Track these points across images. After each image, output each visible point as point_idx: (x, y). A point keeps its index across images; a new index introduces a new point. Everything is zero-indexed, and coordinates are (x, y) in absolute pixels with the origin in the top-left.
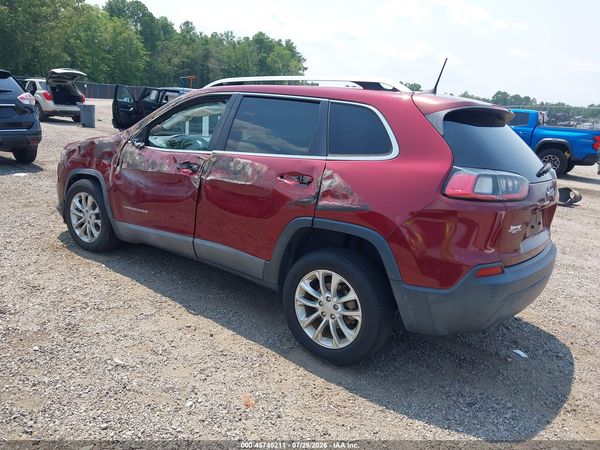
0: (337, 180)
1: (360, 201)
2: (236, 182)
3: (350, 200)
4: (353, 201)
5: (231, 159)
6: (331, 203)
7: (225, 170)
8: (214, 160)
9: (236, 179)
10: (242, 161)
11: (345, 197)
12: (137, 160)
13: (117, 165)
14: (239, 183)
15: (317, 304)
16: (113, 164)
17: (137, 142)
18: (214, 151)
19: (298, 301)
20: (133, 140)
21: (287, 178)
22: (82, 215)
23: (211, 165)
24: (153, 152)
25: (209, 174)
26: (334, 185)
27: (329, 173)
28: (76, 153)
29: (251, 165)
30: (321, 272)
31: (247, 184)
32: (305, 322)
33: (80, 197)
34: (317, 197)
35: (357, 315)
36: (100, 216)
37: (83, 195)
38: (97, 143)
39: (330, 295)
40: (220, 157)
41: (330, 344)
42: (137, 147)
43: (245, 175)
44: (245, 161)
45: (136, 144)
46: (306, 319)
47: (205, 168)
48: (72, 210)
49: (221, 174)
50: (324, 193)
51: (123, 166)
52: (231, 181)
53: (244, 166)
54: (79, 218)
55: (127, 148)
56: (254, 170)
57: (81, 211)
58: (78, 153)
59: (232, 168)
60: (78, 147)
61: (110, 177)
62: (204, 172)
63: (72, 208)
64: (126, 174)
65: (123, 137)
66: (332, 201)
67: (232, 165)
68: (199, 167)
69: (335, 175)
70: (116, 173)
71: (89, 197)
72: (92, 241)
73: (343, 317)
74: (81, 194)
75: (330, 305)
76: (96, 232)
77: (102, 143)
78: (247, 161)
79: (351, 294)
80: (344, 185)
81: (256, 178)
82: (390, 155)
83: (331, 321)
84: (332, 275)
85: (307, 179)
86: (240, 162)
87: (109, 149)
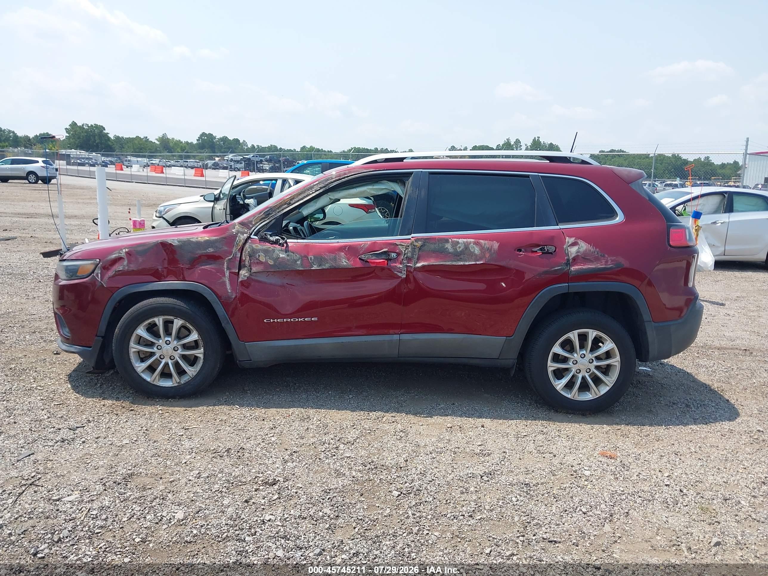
0: (583, 246)
1: (612, 261)
2: (462, 263)
3: (603, 261)
4: (606, 262)
5: (446, 240)
6: (584, 267)
7: (441, 253)
8: (419, 244)
9: (461, 260)
10: (461, 241)
11: (597, 259)
12: (282, 258)
13: (239, 270)
14: (467, 263)
15: (571, 363)
16: (228, 268)
17: (271, 236)
18: (413, 235)
19: (552, 366)
20: (262, 233)
21: (526, 251)
22: (155, 350)
23: (417, 250)
24: (307, 246)
25: (418, 260)
26: (581, 250)
27: (572, 240)
28: (125, 263)
29: (475, 243)
30: (576, 332)
31: (478, 263)
32: (560, 385)
33: (149, 324)
34: (568, 263)
35: (616, 361)
36: (201, 343)
37: (159, 321)
38: (176, 243)
39: (584, 352)
40: (426, 240)
41: (588, 396)
42: (276, 242)
43: (472, 255)
44: (465, 240)
45: (271, 239)
46: (560, 381)
47: (409, 255)
48: (134, 347)
49: (437, 258)
50: (574, 259)
51: (254, 269)
52: (454, 263)
53: (467, 246)
54: (142, 356)
55: (254, 246)
56: (482, 248)
57: (151, 344)
58: (129, 262)
59: (451, 250)
60: (127, 253)
61: (228, 287)
62: (409, 259)
63: (132, 344)
64: (263, 278)
65: (238, 232)
66: (584, 265)
67: (448, 246)
68: (399, 254)
69: (579, 241)
70: (240, 280)
71: (175, 321)
72: (182, 382)
73: (597, 368)
74: (156, 320)
75: (586, 360)
76: (191, 368)
77: (189, 242)
78: (469, 240)
79: (608, 345)
80: (592, 249)
81: (487, 255)
82: (618, 219)
83: (587, 375)
84: (588, 333)
85: (552, 249)
86: (458, 243)
87: (211, 250)
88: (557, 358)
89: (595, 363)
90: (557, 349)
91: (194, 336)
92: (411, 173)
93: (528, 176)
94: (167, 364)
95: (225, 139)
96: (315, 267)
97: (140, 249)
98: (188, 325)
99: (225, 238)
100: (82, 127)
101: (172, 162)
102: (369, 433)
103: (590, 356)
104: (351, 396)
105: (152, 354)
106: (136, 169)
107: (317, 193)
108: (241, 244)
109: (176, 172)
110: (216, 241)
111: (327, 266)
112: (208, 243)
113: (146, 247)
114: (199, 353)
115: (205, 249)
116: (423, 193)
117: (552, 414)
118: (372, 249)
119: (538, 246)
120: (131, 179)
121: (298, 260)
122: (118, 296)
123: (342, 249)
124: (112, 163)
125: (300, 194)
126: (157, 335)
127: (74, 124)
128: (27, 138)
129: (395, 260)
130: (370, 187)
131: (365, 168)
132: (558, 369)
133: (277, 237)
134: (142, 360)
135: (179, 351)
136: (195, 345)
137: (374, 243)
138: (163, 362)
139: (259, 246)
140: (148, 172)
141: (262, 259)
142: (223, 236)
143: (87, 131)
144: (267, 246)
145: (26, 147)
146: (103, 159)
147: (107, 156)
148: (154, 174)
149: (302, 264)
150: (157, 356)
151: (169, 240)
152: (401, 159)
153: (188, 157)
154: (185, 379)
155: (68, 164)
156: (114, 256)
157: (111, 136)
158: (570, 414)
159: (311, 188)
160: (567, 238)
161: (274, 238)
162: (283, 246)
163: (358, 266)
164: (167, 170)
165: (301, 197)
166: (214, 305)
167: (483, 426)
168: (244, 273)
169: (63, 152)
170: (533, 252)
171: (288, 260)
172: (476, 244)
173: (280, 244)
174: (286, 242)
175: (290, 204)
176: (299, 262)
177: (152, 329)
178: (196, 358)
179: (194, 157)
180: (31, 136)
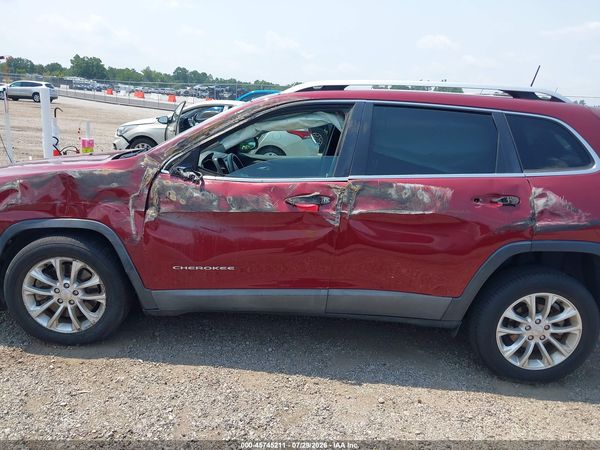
0: (553, 198)
1: (587, 217)
2: (407, 212)
3: (576, 218)
4: (580, 218)
5: (390, 185)
6: (551, 223)
7: (383, 199)
8: (357, 188)
9: (406, 208)
10: (407, 186)
11: (568, 215)
12: (197, 198)
13: (146, 208)
14: (413, 213)
15: (523, 329)
16: (133, 207)
17: (184, 171)
18: (350, 177)
19: (501, 331)
20: (174, 168)
21: (484, 201)
22: (52, 293)
23: (354, 195)
24: (226, 184)
25: (355, 206)
26: (551, 203)
27: (539, 191)
28: (19, 195)
29: (424, 189)
30: (534, 296)
31: (426, 213)
32: (508, 351)
33: (46, 265)
34: (533, 218)
35: (577, 330)
36: (103, 288)
37: (56, 262)
38: (76, 175)
39: (540, 317)
40: (365, 183)
41: (539, 365)
42: (190, 179)
43: (419, 203)
44: (412, 185)
45: (185, 174)
46: (509, 348)
47: (345, 200)
48: (27, 289)
49: (377, 205)
50: (542, 212)
51: (164, 209)
52: (398, 212)
53: (414, 192)
54: (39, 299)
55: (164, 182)
56: (432, 195)
57: (47, 287)
58: (23, 195)
59: (395, 196)
60: (21, 184)
61: (133, 228)
62: (344, 205)
63: (25, 286)
64: (172, 219)
65: (147, 165)
66: (552, 221)
67: (392, 192)
68: (332, 199)
69: (548, 193)
70: (147, 220)
71: (74, 263)
72: (83, 329)
73: (553, 335)
74: (52, 261)
75: (540, 328)
76: (92, 314)
77: (91, 176)
78: (417, 185)
79: (570, 311)
80: (563, 202)
81: (438, 204)
82: (594, 167)
83: (541, 343)
84: (548, 297)
85: (515, 200)
86: (404, 188)
87: (115, 185)
88: (508, 323)
89: (552, 330)
90: (509, 313)
91: (95, 281)
92: (353, 104)
93: (490, 114)
94: (66, 309)
95: (195, 73)
96: (234, 210)
97: (36, 180)
98: (88, 268)
99: (132, 172)
100: (83, 59)
101: (153, 90)
102: (287, 410)
103: (546, 322)
104: (270, 350)
105: (49, 298)
106: (122, 94)
107: (241, 123)
108: (149, 179)
109: (154, 97)
110: (121, 175)
111: (247, 209)
112: (113, 177)
113: (43, 179)
114: (101, 298)
115: (109, 184)
116: (366, 127)
117: (496, 382)
118: (301, 192)
119: (498, 196)
120: (116, 102)
121: (214, 201)
122: (10, 232)
123: (266, 189)
124: (105, 88)
125: (221, 124)
126: (54, 277)
127: (77, 57)
128: (41, 67)
129: (327, 205)
130: (303, 118)
131: (298, 96)
132: (508, 336)
133: (192, 173)
134: (39, 303)
135: (79, 296)
136: (96, 290)
137: (304, 185)
138: (62, 306)
139: (169, 182)
140: (132, 97)
141: (173, 197)
142: (130, 169)
143: (87, 63)
144: (180, 182)
145: (40, 73)
146: (98, 85)
147: (102, 83)
148: (136, 98)
149: (219, 205)
150: (55, 300)
151: (70, 172)
152: (342, 88)
153: (166, 86)
154: (85, 326)
155: (71, 88)
156: (5, 188)
157: (106, 67)
158: (517, 383)
159: (236, 116)
160: (534, 188)
161: (187, 174)
162: (198, 183)
163: (285, 210)
164: (146, 95)
165: (221, 127)
166: (116, 248)
167: (420, 402)
168: (151, 213)
169: (68, 78)
170: (492, 202)
171: (203, 200)
172: (426, 190)
173: (194, 182)
174: (202, 179)
175: (208, 135)
176: (215, 203)
177: (49, 271)
178: (99, 304)
179: (171, 86)
180: (45, 65)
